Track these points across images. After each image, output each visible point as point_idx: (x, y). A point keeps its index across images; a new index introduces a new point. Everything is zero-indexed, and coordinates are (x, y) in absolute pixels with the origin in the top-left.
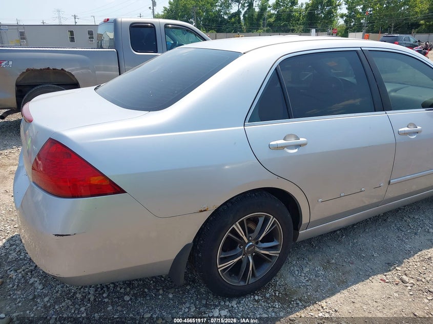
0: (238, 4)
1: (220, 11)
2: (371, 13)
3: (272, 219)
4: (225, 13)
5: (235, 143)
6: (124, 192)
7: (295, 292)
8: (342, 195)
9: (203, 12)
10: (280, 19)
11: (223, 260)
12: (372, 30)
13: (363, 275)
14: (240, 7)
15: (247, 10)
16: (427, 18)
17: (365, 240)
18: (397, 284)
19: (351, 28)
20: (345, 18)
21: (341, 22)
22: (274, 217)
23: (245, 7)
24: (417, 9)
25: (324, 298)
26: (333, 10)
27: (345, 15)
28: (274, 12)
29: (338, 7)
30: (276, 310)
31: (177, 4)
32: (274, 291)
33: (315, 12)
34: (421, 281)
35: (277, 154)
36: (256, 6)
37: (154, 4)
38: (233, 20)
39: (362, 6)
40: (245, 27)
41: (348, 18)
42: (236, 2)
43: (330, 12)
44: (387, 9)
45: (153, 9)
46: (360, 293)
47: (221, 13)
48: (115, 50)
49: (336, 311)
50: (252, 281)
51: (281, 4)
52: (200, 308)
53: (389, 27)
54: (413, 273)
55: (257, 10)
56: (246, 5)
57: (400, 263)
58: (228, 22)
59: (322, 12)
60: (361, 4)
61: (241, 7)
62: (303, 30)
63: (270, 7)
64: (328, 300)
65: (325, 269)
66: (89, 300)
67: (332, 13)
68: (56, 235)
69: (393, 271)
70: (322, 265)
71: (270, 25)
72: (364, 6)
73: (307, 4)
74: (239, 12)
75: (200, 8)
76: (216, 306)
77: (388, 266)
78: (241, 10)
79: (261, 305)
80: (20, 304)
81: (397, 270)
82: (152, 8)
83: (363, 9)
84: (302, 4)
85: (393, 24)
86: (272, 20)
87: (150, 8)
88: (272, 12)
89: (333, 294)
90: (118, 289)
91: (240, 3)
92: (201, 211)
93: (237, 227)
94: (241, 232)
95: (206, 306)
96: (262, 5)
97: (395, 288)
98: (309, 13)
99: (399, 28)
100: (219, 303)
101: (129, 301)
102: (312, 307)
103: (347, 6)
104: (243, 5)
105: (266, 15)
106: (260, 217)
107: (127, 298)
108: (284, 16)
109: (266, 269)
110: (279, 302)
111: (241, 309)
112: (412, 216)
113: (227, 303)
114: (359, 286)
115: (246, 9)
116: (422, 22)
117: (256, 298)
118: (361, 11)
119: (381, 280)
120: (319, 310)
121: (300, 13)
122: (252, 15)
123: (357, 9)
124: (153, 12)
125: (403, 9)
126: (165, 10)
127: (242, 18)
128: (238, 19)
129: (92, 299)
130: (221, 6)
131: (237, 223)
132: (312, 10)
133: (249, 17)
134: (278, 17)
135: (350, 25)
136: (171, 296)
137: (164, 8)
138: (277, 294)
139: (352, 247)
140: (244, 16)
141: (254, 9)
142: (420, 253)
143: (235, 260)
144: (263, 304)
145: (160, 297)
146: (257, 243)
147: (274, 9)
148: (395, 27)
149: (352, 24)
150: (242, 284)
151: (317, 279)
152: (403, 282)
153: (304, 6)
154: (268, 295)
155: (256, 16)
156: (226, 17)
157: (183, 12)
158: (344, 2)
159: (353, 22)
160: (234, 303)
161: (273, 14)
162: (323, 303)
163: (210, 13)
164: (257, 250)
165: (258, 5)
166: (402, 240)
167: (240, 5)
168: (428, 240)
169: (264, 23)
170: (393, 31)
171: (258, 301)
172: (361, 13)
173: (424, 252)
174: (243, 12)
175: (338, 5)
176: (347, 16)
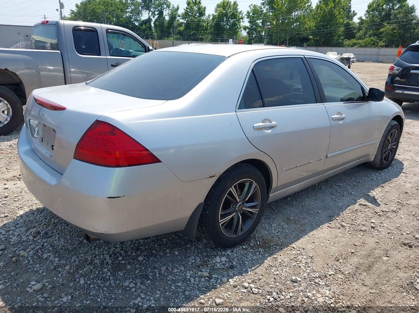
0: (148, 11)
1: (130, 17)
2: (270, 27)
3: (255, 184)
4: (137, 20)
5: (231, 125)
6: (159, 161)
7: (271, 241)
8: (298, 165)
9: (113, 17)
10: (189, 28)
11: (223, 216)
12: (271, 42)
13: (316, 225)
14: (150, 15)
15: (158, 18)
16: (314, 34)
17: (310, 202)
18: (339, 228)
19: (253, 39)
20: (247, 30)
21: (244, 33)
22: (256, 182)
23: (155, 15)
24: (306, 26)
25: (293, 242)
26: (237, 22)
27: (247, 28)
28: (183, 21)
29: (241, 20)
30: (261, 253)
31: (85, 8)
32: (255, 241)
33: (221, 23)
34: (354, 224)
35: (259, 133)
36: (166, 15)
37: (62, 6)
38: (144, 27)
39: (261, 21)
40: (156, 34)
41: (251, 31)
42: (146, 9)
43: (234, 25)
44: (282, 24)
45: (61, 12)
46: (316, 236)
47: (132, 20)
48: (59, 51)
49: (304, 249)
50: (240, 234)
51: (190, 14)
52: (203, 259)
53: (285, 40)
54: (347, 220)
55: (167, 18)
56: (156, 13)
57: (338, 215)
58: (139, 29)
59: (227, 24)
60: (261, 19)
61: (152, 14)
62: (211, 40)
63: (179, 16)
64: (296, 243)
65: (287, 224)
66: (107, 263)
67: (236, 25)
68: (109, 198)
69: (334, 221)
70: (284, 222)
71: (180, 33)
72: (263, 21)
73: (214, 16)
74: (149, 20)
75: (110, 13)
76: (215, 256)
77: (330, 218)
78: (151, 17)
79: (250, 251)
80: (44, 274)
81: (337, 219)
82: (59, 10)
83: (263, 23)
84: (209, 16)
85: (288, 38)
86: (182, 28)
87: (57, 10)
88: (181, 21)
89: (298, 239)
90: (130, 253)
91: (150, 11)
92: (211, 177)
93: (232, 189)
94: (235, 194)
95: (207, 256)
96: (172, 14)
97: (338, 231)
98: (216, 24)
99: (293, 41)
100: (217, 253)
101: (143, 260)
102: (286, 249)
103: (248, 20)
104: (153, 13)
105: (175, 24)
106: (246, 182)
107: (140, 259)
108: (193, 25)
109: (250, 223)
110: (261, 248)
111: (235, 255)
112: (338, 185)
113: (223, 253)
114: (314, 232)
115: (156, 17)
116: (311, 37)
117: (244, 247)
118: (261, 24)
119: (328, 227)
120: (292, 250)
121: (208, 24)
122: (163, 23)
123: (258, 23)
124: (61, 14)
125: (295, 25)
126: (72, 13)
127: (153, 25)
128: (148, 26)
129: (110, 262)
130: (131, 13)
131: (233, 187)
132: (218, 21)
133: (159, 25)
134: (188, 26)
135: (252, 37)
136: (177, 253)
137: (71, 10)
138: (258, 243)
139: (302, 208)
140: (154, 23)
141: (165, 17)
142: (349, 208)
143: (231, 216)
144: (251, 250)
145: (168, 255)
146: (243, 203)
147: (183, 18)
148: (289, 40)
149: (254, 36)
150: (234, 236)
151: (284, 231)
152: (343, 226)
153: (211, 17)
154: (252, 244)
155: (166, 25)
156: (137, 24)
157: (92, 16)
158: (246, 16)
159: (254, 34)
160: (229, 252)
161: (182, 23)
162: (293, 245)
163: (121, 19)
164: (244, 208)
165: (168, 13)
166: (335, 201)
167: (151, 12)
168: (352, 199)
169: (173, 31)
170: (289, 43)
171: (246, 249)
172: (260, 27)
173: (351, 207)
174: (154, 20)
175: (241, 19)
176: (249, 29)
